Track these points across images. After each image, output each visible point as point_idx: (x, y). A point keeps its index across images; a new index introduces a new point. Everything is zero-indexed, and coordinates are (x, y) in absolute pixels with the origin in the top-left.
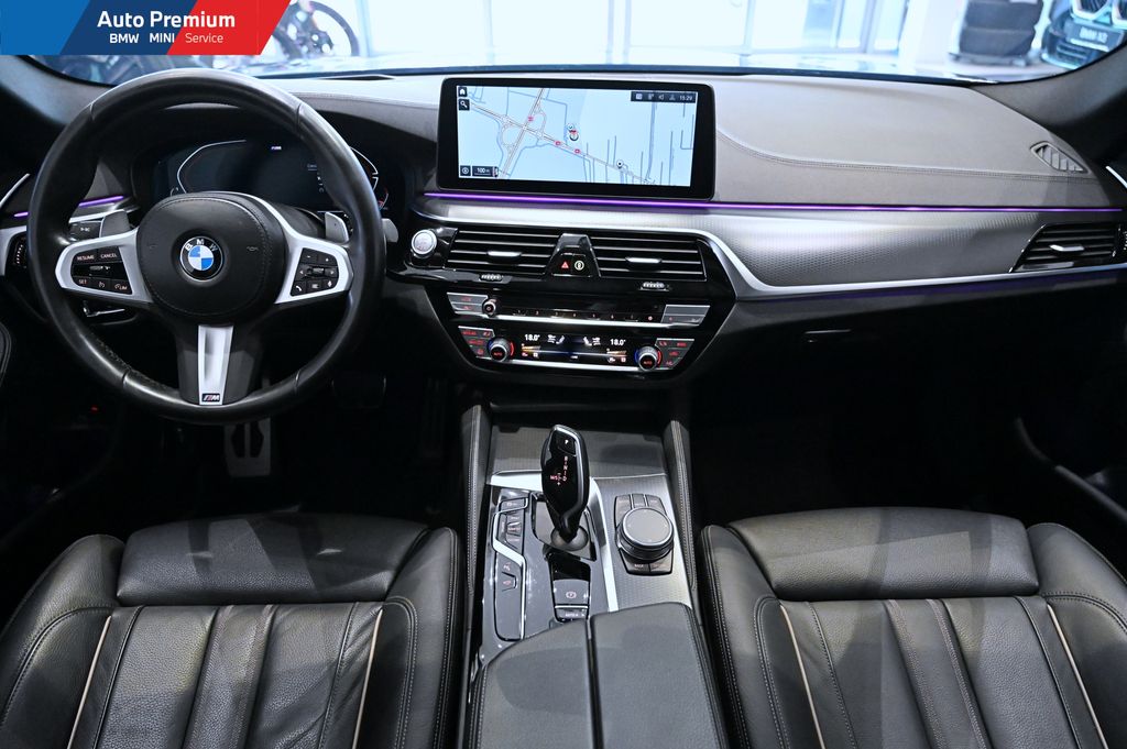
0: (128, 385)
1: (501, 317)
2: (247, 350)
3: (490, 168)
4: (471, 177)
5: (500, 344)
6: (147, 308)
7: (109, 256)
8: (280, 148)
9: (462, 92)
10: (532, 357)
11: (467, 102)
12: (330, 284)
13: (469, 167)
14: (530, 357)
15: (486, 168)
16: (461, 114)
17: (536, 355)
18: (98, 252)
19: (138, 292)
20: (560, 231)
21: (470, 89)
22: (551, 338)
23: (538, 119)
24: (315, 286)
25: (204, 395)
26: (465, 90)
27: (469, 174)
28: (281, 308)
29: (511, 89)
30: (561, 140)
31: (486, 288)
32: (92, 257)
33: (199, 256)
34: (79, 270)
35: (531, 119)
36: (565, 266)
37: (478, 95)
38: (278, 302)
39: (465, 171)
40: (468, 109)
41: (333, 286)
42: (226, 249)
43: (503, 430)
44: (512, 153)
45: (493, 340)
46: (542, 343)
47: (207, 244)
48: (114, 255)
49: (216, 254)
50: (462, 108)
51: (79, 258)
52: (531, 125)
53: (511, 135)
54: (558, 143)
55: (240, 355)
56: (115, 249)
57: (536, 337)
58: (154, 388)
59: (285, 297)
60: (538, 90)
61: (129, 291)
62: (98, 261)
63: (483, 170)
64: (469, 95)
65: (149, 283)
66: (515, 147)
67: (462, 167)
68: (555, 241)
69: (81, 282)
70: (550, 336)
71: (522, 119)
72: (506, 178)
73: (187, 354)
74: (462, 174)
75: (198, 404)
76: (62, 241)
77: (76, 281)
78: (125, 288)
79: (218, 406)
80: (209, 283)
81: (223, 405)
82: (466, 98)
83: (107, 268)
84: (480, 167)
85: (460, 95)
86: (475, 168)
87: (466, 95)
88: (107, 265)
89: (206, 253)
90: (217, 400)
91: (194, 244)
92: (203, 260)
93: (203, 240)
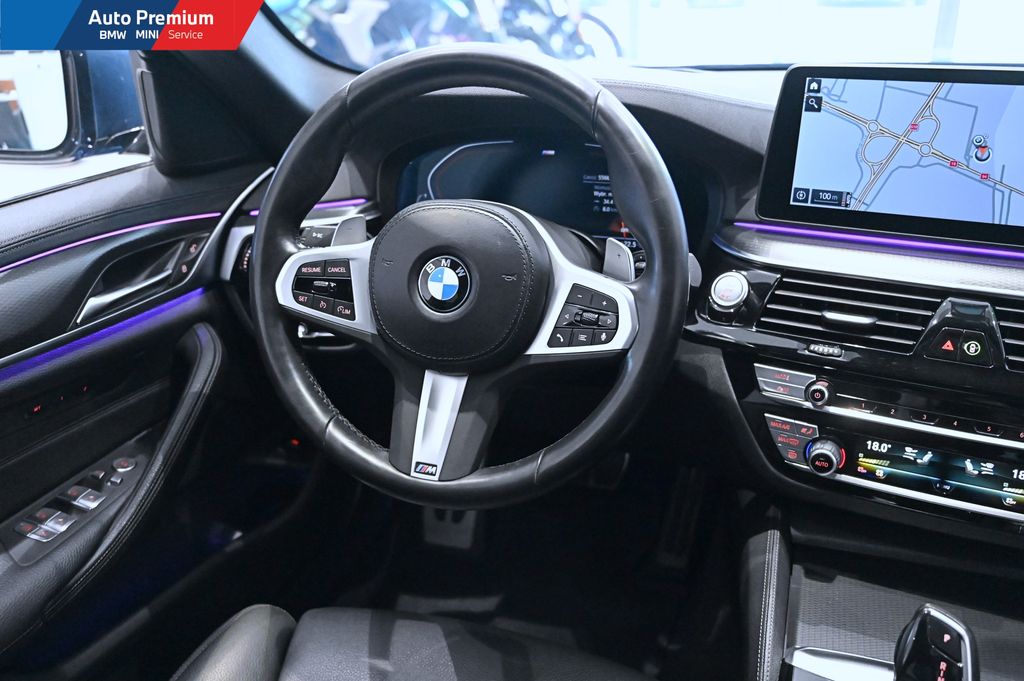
0: (330, 434)
1: (833, 410)
2: (480, 412)
3: (840, 194)
4: (809, 204)
5: (826, 449)
6: (370, 340)
7: (337, 270)
8: (552, 152)
9: (814, 86)
10: (875, 476)
11: (819, 100)
12: (604, 337)
13: (807, 191)
14: (870, 475)
15: (833, 193)
16: (807, 117)
17: (880, 473)
18: (325, 264)
19: (362, 320)
20: (944, 293)
21: (826, 82)
22: (910, 452)
23: (926, 127)
24: (582, 338)
25: (418, 464)
26: (819, 83)
27: (806, 201)
28: (532, 362)
29: (889, 83)
30: (960, 158)
31: (815, 365)
32: (318, 270)
33: (442, 281)
34: (302, 284)
35: (914, 127)
36: (948, 346)
37: (837, 91)
38: (529, 352)
39: (801, 197)
40: (819, 110)
41: (607, 341)
42: (476, 276)
43: (809, 574)
44: (876, 175)
45: (815, 441)
46: (893, 458)
47: (454, 266)
48: (343, 270)
49: (462, 280)
50: (810, 109)
51: (304, 270)
52: (914, 136)
53: (879, 149)
54: (954, 164)
55: (470, 416)
56: (345, 263)
57: (885, 448)
58: (360, 443)
59: (540, 347)
60: (934, 85)
61: (352, 317)
62: (323, 276)
63: (827, 196)
64: (824, 89)
65: (377, 310)
66: (883, 166)
67: (797, 190)
68: (934, 307)
69: (301, 299)
70: (908, 449)
71: (900, 128)
72: (862, 208)
73: (406, 406)
74: (795, 200)
75: (409, 475)
76: (290, 247)
77: (296, 298)
78: (348, 312)
79: (432, 481)
80: (448, 317)
81: (439, 480)
82: (818, 95)
83: (333, 285)
84: (823, 191)
85: (809, 91)
86: (816, 193)
87: (818, 91)
88: (333, 281)
89: (451, 278)
90: (432, 474)
91: (437, 265)
92: (445, 287)
93: (449, 261)
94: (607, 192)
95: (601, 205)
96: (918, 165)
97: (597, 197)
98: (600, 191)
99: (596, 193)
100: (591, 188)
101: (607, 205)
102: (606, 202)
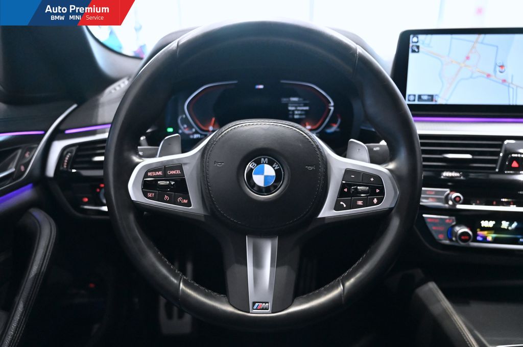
3: (432, 96)
4: (415, 103)
6: (203, 219)
7: (174, 172)
8: (262, 87)
9: (415, 39)
10: (486, 240)
11: (418, 47)
13: (415, 96)
15: (429, 95)
16: (412, 57)
17: (490, 239)
18: (165, 168)
19: (195, 207)
21: (421, 37)
23: (474, 58)
24: (360, 202)
25: (254, 303)
26: (418, 38)
27: (414, 101)
29: (454, 36)
30: (491, 72)
32: (160, 173)
33: (263, 174)
34: (148, 186)
35: (468, 58)
37: (428, 41)
39: (412, 98)
40: (418, 52)
41: (379, 202)
44: (451, 84)
47: (271, 163)
48: (178, 172)
49: (277, 171)
50: (413, 51)
51: (149, 174)
52: (468, 62)
53: (451, 71)
54: (489, 76)
56: (179, 166)
60: (476, 36)
61: (189, 204)
62: (165, 177)
63: (425, 98)
64: (420, 41)
65: (206, 197)
66: (454, 80)
67: (409, 95)
69: (150, 195)
71: (461, 59)
72: (444, 102)
74: (409, 101)
75: (249, 312)
76: (136, 159)
77: (145, 195)
78: (185, 201)
79: (268, 314)
80: (270, 198)
81: (272, 313)
82: (418, 44)
83: (172, 183)
84: (423, 95)
85: (413, 42)
86: (420, 97)
87: (417, 42)
88: (173, 180)
89: (269, 171)
90: (266, 309)
91: (258, 162)
92: (266, 177)
93: (266, 159)
94: (296, 107)
95: (293, 114)
96: (471, 77)
97: (290, 111)
98: (292, 106)
99: (290, 108)
100: (286, 105)
101: (297, 114)
102: (296, 112)
